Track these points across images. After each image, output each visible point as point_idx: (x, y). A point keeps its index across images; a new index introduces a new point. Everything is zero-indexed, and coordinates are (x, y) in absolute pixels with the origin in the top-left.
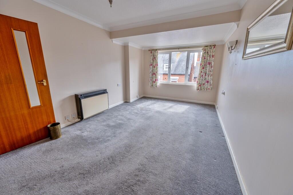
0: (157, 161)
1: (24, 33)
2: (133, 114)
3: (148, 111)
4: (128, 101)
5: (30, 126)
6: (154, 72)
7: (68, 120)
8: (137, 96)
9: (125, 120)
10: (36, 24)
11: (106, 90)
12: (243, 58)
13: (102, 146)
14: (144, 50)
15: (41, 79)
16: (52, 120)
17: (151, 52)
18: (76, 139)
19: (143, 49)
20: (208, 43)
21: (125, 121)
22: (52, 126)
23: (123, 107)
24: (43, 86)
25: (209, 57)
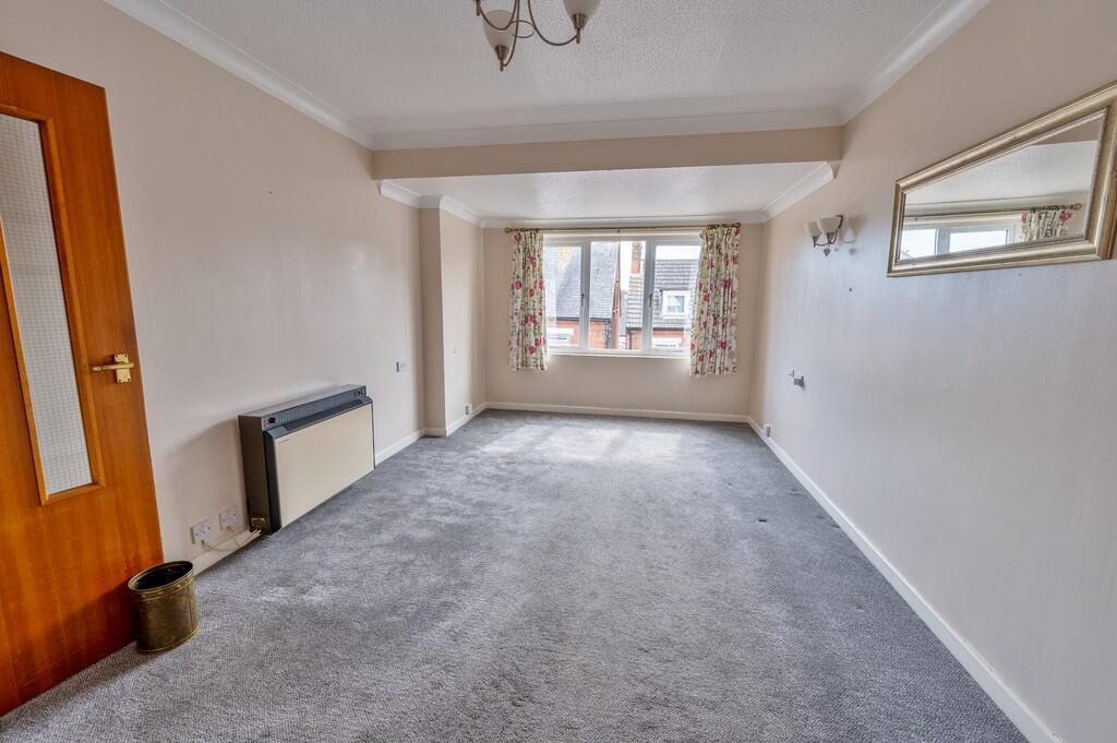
0: (688, 651)
1: (36, 125)
2: (486, 481)
3: (536, 464)
4: (434, 431)
5: (31, 600)
6: (532, 313)
7: (203, 542)
8: (467, 408)
9: (469, 510)
10: (98, 93)
11: (361, 391)
12: (890, 270)
13: (435, 635)
14: (485, 229)
15: (106, 353)
16: (145, 552)
17: (518, 239)
18: (286, 627)
19: (483, 225)
20: (716, 217)
21: (468, 516)
22: (147, 582)
23: (425, 457)
24: (112, 387)
25: (723, 263)
